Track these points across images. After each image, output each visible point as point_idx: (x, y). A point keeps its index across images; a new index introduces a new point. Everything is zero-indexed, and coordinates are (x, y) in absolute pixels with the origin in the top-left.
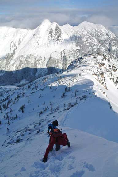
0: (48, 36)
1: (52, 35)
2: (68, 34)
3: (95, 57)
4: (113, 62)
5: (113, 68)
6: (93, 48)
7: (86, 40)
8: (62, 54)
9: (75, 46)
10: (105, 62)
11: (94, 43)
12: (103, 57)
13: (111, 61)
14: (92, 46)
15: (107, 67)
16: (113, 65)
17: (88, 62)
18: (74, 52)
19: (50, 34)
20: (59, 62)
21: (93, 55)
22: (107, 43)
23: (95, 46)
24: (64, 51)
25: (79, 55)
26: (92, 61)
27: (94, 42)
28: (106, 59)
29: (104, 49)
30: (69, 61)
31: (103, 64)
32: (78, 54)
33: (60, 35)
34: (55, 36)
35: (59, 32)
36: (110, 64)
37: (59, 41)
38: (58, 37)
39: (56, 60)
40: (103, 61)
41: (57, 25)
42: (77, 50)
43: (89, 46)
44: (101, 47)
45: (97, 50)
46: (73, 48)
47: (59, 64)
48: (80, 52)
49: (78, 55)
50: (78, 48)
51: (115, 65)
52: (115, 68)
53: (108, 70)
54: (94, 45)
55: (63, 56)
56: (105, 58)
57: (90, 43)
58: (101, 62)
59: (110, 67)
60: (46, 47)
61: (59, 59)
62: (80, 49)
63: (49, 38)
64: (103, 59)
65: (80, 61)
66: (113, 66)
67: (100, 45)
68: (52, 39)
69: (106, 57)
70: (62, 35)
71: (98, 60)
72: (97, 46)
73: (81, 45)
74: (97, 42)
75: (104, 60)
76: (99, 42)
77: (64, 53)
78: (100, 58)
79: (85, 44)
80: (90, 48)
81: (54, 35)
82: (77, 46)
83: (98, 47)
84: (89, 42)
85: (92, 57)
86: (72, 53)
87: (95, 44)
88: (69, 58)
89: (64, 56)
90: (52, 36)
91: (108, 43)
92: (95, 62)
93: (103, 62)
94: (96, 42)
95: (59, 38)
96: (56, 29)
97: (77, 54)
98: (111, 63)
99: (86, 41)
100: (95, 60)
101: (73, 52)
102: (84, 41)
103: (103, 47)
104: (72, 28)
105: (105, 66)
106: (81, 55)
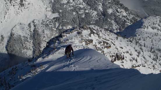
3: (79, 33)
4: (104, 37)
5: (105, 44)
6: (79, 13)
7: (67, 2)
8: (30, 27)
9: (50, 13)
10: (94, 37)
11: (79, 6)
12: (90, 32)
13: (101, 35)
14: (78, 10)
15: (97, 44)
16: (104, 40)
17: (70, 41)
18: (50, 22)
20: (28, 41)
21: (77, 30)
22: (100, 5)
23: (81, 11)
24: (33, 22)
25: (59, 26)
26: (76, 38)
27: (80, 4)
28: (94, 33)
29: (95, 13)
30: (44, 37)
31: (91, 41)
32: (57, 25)
36: (101, 40)
39: (22, 38)
40: (90, 36)
42: (54, 18)
43: (73, 11)
44: (91, 10)
45: (85, 17)
46: (48, 17)
47: (28, 43)
48: (60, 22)
49: (57, 27)
50: (56, 15)
51: (107, 40)
52: (107, 43)
53: (99, 48)
54: (80, 9)
55: (32, 30)
56: (92, 32)
57: (73, 6)
58: (87, 39)
59: (101, 44)
60: (3, 19)
61: (26, 36)
62: (59, 16)
64: (90, 34)
65: (59, 40)
66: (104, 42)
67: (89, 7)
68: (13, 4)
69: (94, 31)
71: (84, 36)
72: (85, 10)
73: (61, 11)
74: (84, 3)
75: (92, 35)
76: (87, 3)
77: (35, 26)
78: (85, 32)
79: (66, 8)
80: (74, 13)
82: (53, 12)
83: (87, 11)
84: (71, 5)
85: (75, 33)
86: (48, 25)
87: (82, 6)
88: (44, 32)
89: (34, 31)
91: (100, 3)
92: (80, 39)
93: (90, 38)
94: (82, 4)
97: (55, 24)
98: (102, 38)
99: (66, 4)
100: (80, 36)
101: (48, 22)
102: (64, 4)
103: (94, 11)
105: (94, 43)
106: (62, 26)
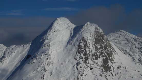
0: (76, 59)
1: (85, 54)
2: (131, 54)
19: (79, 52)
33: (110, 54)
34: (96, 59)
35: (105, 49)
37: (109, 73)
38: (105, 61)
41: (96, 28)
63: (77, 64)
70: (114, 56)
81: (93, 55)
90: (86, 59)
95: (110, 64)
96: (96, 39)
104: (135, 40)
